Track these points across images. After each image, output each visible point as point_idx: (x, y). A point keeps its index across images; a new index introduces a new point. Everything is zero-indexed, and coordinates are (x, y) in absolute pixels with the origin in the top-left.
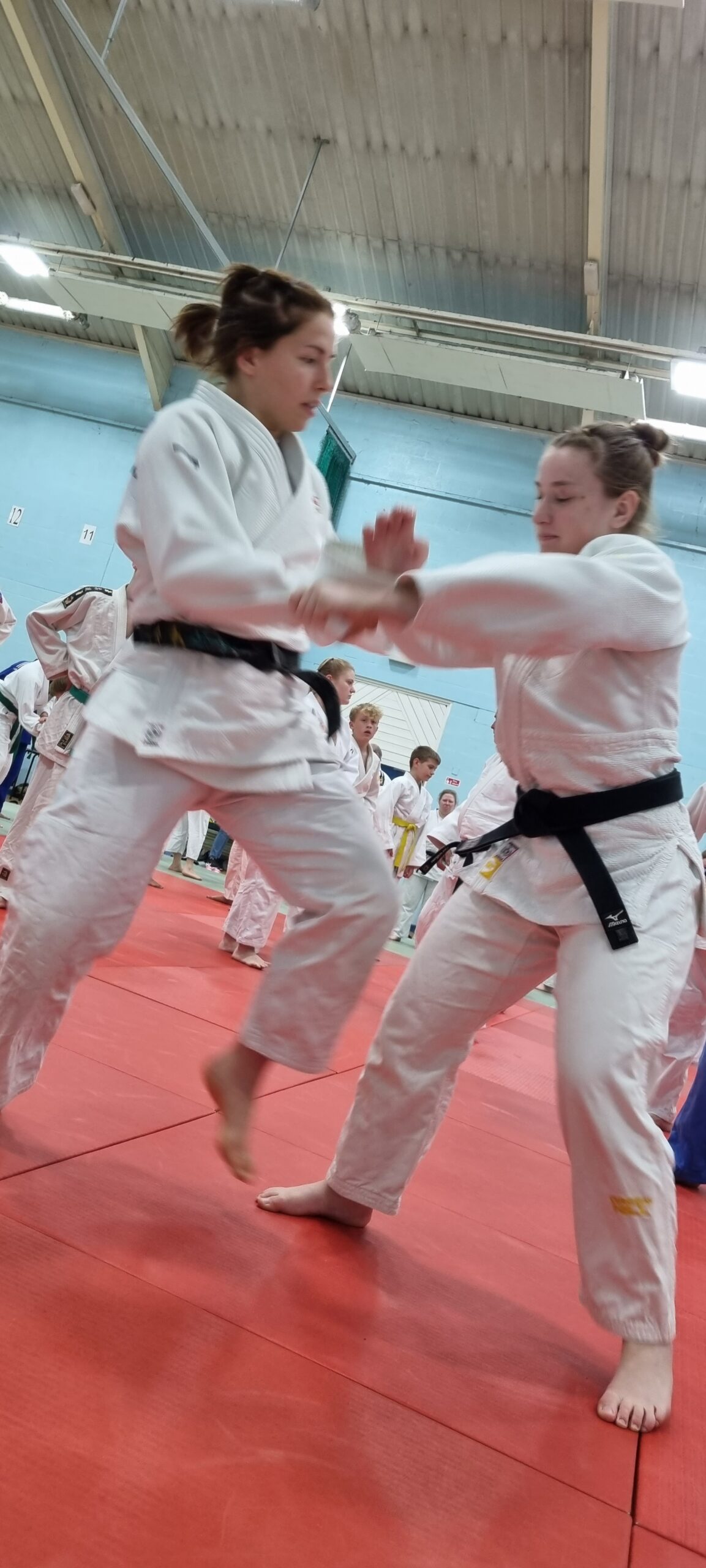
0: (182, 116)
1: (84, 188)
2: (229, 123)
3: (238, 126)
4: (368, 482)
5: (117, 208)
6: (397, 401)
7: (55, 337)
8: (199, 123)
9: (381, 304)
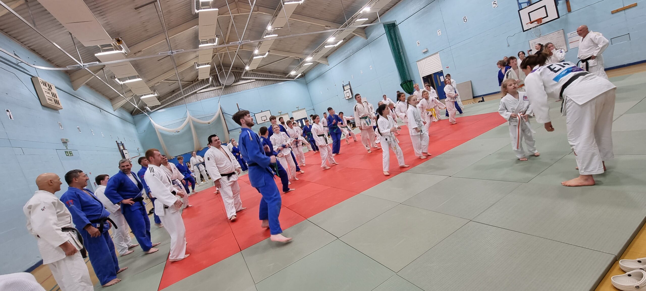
0: (325, 7)
1: (326, 26)
2: (329, 3)
3: (330, 2)
4: (400, 23)
5: (334, 22)
6: (395, 4)
7: (349, 40)
8: (327, 6)
9: (368, 3)
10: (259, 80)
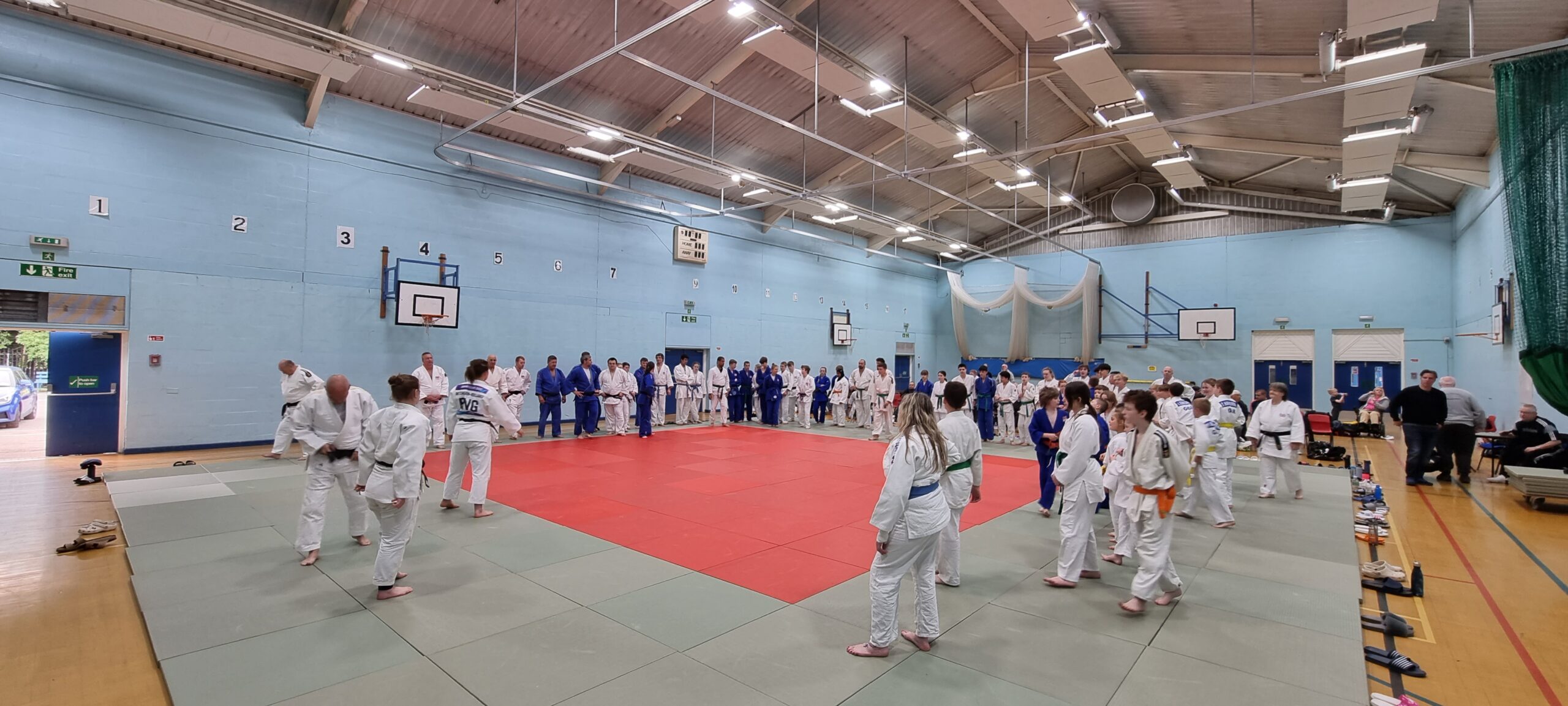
10: (1245, 213)
